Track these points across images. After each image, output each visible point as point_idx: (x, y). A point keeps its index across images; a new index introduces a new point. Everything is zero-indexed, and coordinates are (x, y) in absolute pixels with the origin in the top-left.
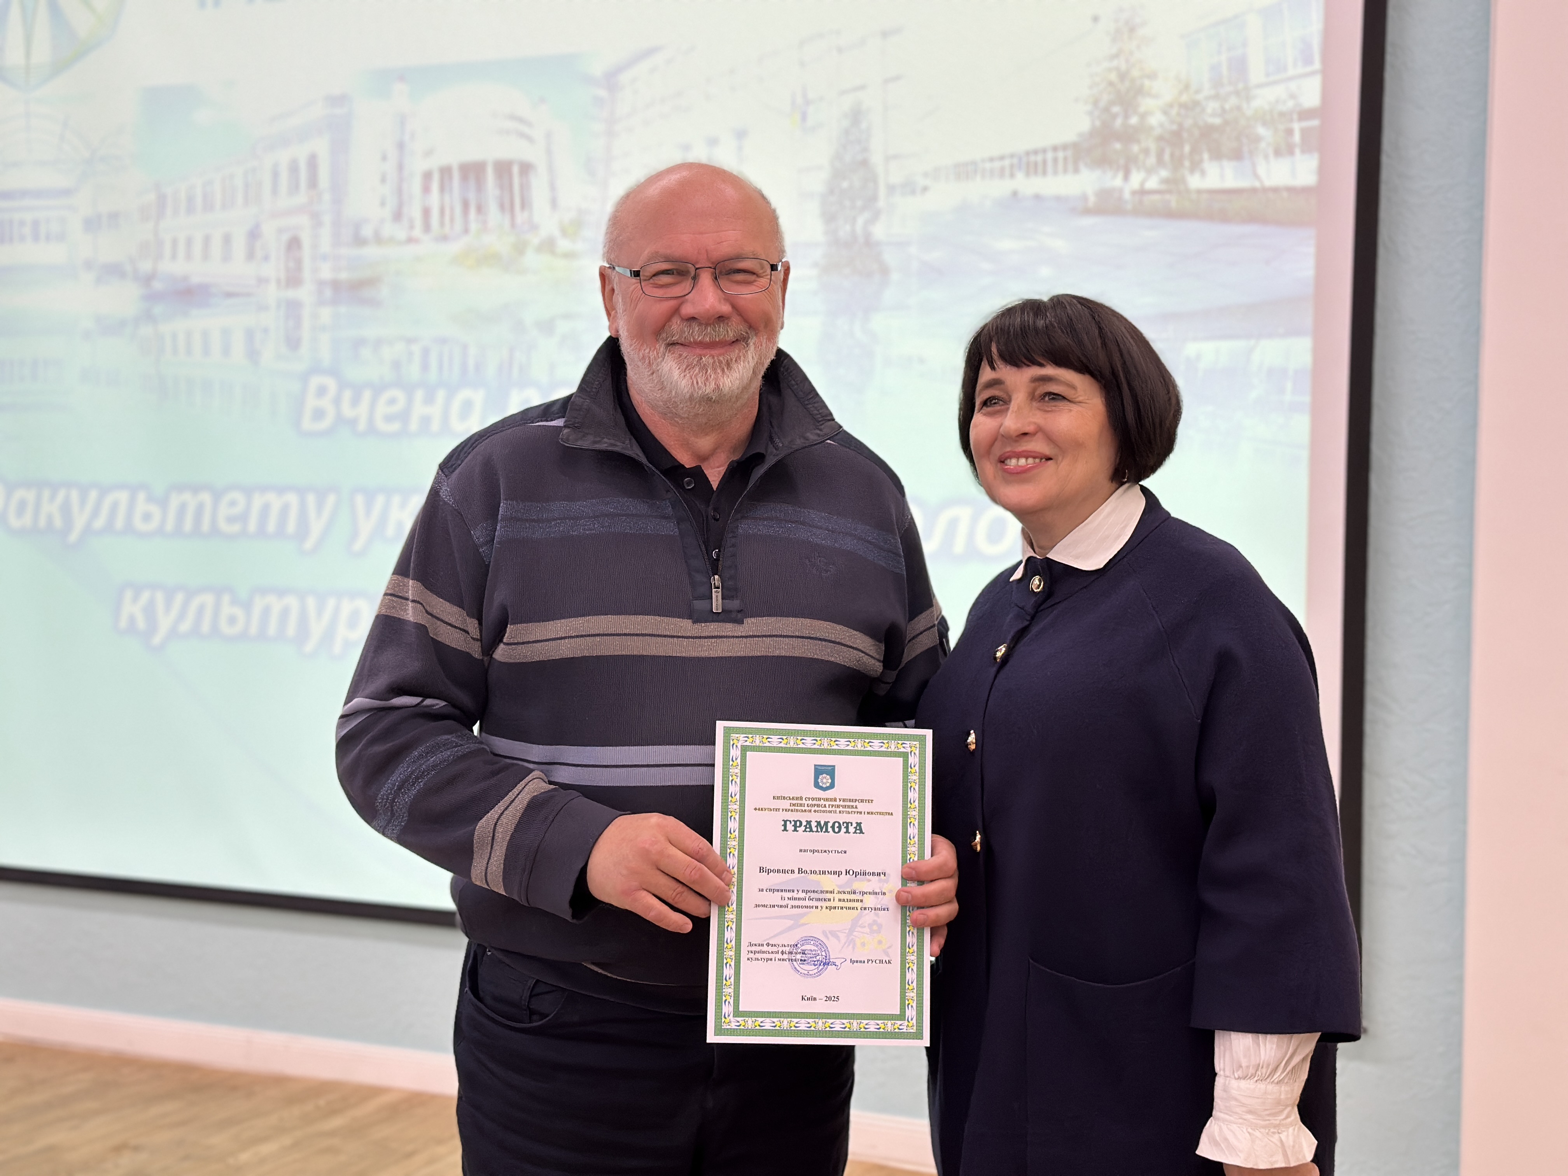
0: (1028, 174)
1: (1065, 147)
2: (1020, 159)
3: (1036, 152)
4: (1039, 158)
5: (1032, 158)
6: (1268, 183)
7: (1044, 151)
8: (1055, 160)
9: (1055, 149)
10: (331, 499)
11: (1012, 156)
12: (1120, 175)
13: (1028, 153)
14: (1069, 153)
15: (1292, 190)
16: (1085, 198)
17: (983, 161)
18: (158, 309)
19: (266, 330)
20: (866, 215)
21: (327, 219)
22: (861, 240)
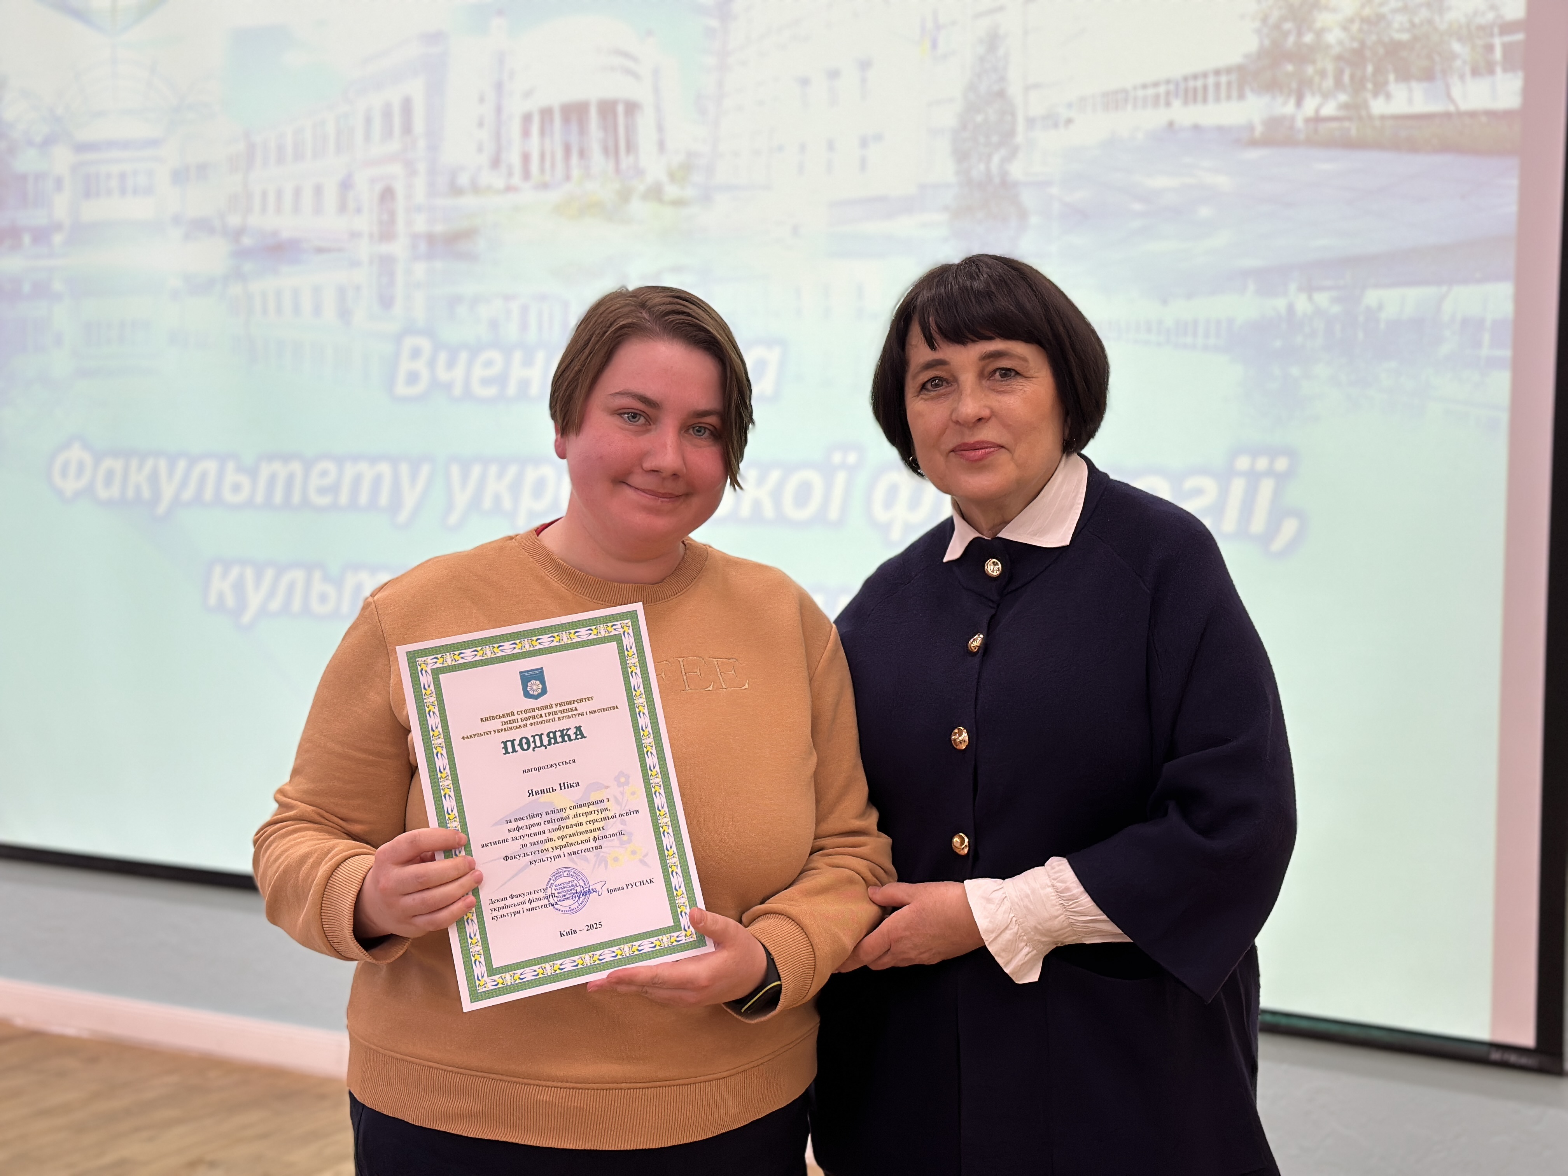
0: (1186, 102)
1: (1229, 70)
2: (1177, 84)
3: (1195, 77)
4: (1199, 83)
5: (1191, 84)
6: (1464, 106)
7: (1205, 75)
8: (1217, 86)
9: (1217, 72)
10: (425, 469)
11: (1168, 82)
12: (1292, 102)
13: (1186, 79)
14: (1234, 77)
15: (1492, 114)
16: (1251, 128)
17: (1135, 88)
18: (248, 267)
19: (358, 288)
20: (1003, 152)
21: (422, 167)
22: (997, 180)
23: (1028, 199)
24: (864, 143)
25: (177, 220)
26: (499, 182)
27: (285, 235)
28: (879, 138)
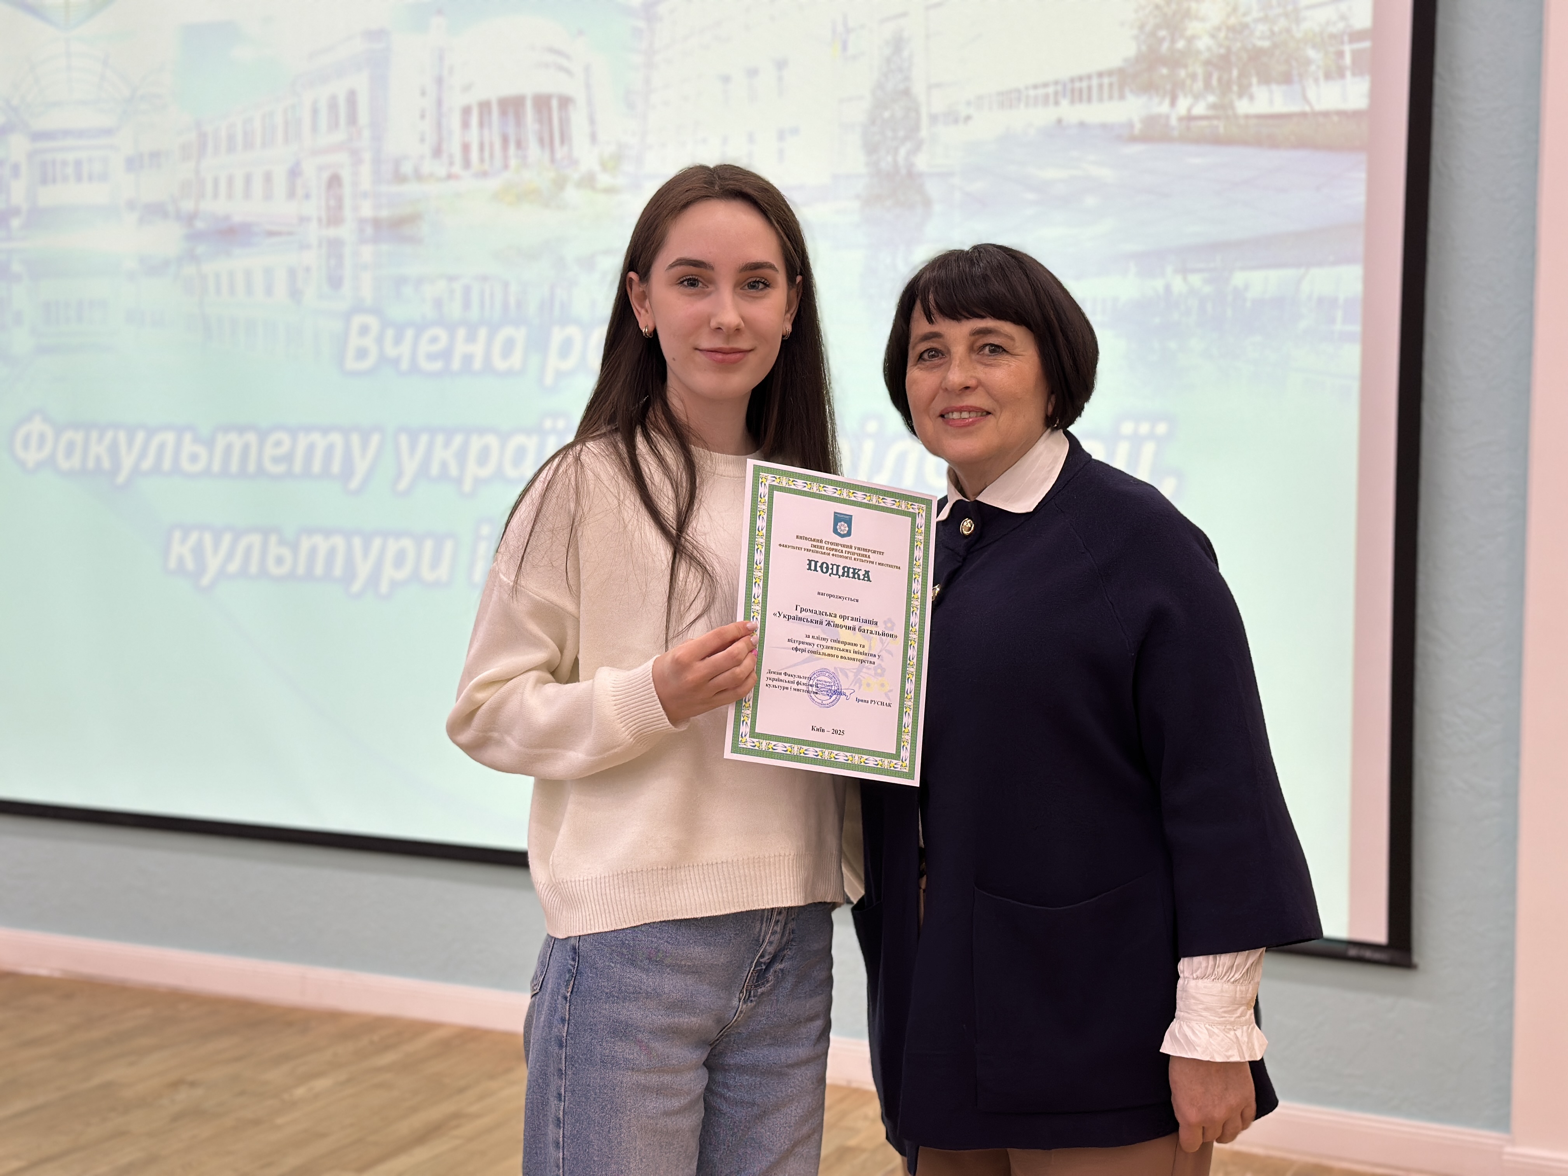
0: (1072, 101)
1: (1110, 73)
2: (1064, 86)
3: (1081, 79)
4: (1084, 85)
5: (1077, 85)
6: (1318, 107)
7: (1089, 77)
8: (1101, 87)
9: (1100, 75)
10: (375, 439)
11: (1056, 83)
12: (1167, 102)
13: (1072, 80)
14: (1115, 79)
15: (1342, 114)
16: (1131, 125)
17: (1027, 88)
18: (201, 249)
19: (308, 270)
20: (908, 145)
21: (367, 156)
22: (903, 171)
23: (933, 188)
24: (781, 136)
25: (131, 205)
26: (441, 170)
27: (237, 219)
28: (795, 131)
